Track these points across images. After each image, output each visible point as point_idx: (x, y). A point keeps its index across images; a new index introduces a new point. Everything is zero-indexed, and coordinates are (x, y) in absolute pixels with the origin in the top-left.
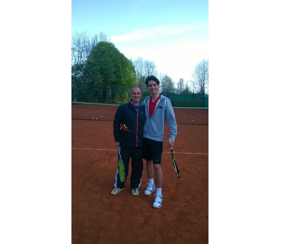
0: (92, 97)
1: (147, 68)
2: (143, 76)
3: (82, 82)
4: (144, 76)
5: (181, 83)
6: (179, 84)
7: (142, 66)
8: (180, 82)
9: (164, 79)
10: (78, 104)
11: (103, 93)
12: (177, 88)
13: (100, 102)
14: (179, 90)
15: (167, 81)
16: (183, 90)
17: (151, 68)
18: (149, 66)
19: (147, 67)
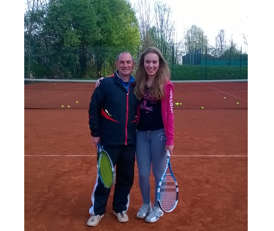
0: (60, 69)
1: (158, 13)
2: (151, 27)
3: (42, 42)
4: (154, 28)
5: (221, 38)
6: (219, 39)
7: (149, 10)
8: (219, 35)
9: (191, 31)
10: (36, 82)
11: (80, 61)
12: (215, 46)
13: (76, 78)
14: (218, 49)
15: (195, 34)
16: (225, 49)
17: (166, 12)
18: (163, 9)
19: (158, 11)
